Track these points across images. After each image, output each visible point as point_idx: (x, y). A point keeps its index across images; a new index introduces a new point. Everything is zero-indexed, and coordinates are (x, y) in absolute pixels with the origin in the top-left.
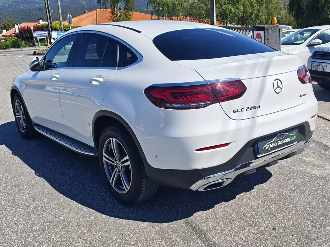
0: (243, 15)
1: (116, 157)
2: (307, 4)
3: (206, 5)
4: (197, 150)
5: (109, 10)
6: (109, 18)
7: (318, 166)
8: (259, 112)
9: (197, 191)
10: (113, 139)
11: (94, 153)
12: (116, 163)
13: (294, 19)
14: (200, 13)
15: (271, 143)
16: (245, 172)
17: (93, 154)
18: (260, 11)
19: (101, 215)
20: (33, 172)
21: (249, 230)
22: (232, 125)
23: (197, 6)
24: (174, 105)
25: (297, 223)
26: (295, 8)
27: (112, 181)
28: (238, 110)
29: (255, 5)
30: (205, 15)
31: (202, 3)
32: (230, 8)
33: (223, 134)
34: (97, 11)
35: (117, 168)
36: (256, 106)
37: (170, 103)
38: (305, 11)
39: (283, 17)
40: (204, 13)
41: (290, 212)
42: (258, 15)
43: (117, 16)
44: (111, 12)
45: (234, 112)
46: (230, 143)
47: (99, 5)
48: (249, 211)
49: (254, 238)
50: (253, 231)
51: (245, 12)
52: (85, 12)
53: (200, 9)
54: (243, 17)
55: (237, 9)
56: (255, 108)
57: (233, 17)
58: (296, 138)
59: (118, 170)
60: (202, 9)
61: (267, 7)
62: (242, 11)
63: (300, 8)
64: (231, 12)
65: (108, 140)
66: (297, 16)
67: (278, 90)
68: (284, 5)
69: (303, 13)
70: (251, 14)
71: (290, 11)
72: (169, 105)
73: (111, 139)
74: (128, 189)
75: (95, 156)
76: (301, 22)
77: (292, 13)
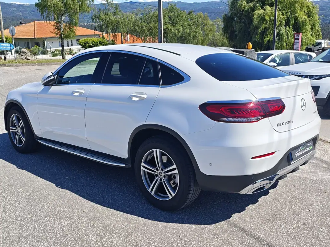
0: (182, 36)
1: (159, 166)
2: (240, 28)
3: (148, 24)
4: (252, 158)
5: (53, 23)
6: (52, 31)
7: (311, 172)
8: (293, 125)
9: (246, 194)
10: (157, 150)
11: (126, 164)
12: (157, 172)
13: (228, 41)
14: (142, 31)
15: (299, 152)
16: (281, 176)
17: (124, 165)
18: (197, 32)
19: (148, 221)
20: (53, 185)
21: (285, 226)
22: (276, 137)
23: (140, 24)
24: (231, 119)
25: (320, 219)
26: (229, 31)
27: (152, 190)
28: (280, 124)
29: (192, 26)
30: (147, 33)
31: (144, 22)
32: (170, 28)
33: (270, 144)
34: (35, 23)
35: (158, 177)
36: (291, 121)
37: (227, 117)
38: (238, 34)
39: (217, 38)
40: (146, 32)
41: (309, 210)
42: (196, 36)
43: (60, 30)
44: (54, 25)
45: (278, 126)
46: (275, 152)
47: (43, 18)
48: (277, 211)
49: (293, 232)
50: (289, 227)
51: (184, 32)
52: (21, 23)
53: (142, 27)
54: (182, 37)
55: (177, 29)
56: (290, 122)
57: (173, 36)
58: (312, 147)
59: (159, 179)
60: (144, 27)
61: (202, 29)
62: (181, 32)
63: (233, 32)
64: (171, 32)
65: (149, 151)
66: (230, 39)
67: (304, 108)
68: (218, 28)
69: (236, 36)
70: (189, 35)
71: (225, 33)
72: (225, 119)
73: (154, 150)
74: (173, 196)
75: (127, 167)
76: (234, 44)
77: (226, 36)
